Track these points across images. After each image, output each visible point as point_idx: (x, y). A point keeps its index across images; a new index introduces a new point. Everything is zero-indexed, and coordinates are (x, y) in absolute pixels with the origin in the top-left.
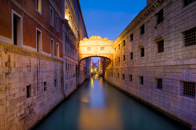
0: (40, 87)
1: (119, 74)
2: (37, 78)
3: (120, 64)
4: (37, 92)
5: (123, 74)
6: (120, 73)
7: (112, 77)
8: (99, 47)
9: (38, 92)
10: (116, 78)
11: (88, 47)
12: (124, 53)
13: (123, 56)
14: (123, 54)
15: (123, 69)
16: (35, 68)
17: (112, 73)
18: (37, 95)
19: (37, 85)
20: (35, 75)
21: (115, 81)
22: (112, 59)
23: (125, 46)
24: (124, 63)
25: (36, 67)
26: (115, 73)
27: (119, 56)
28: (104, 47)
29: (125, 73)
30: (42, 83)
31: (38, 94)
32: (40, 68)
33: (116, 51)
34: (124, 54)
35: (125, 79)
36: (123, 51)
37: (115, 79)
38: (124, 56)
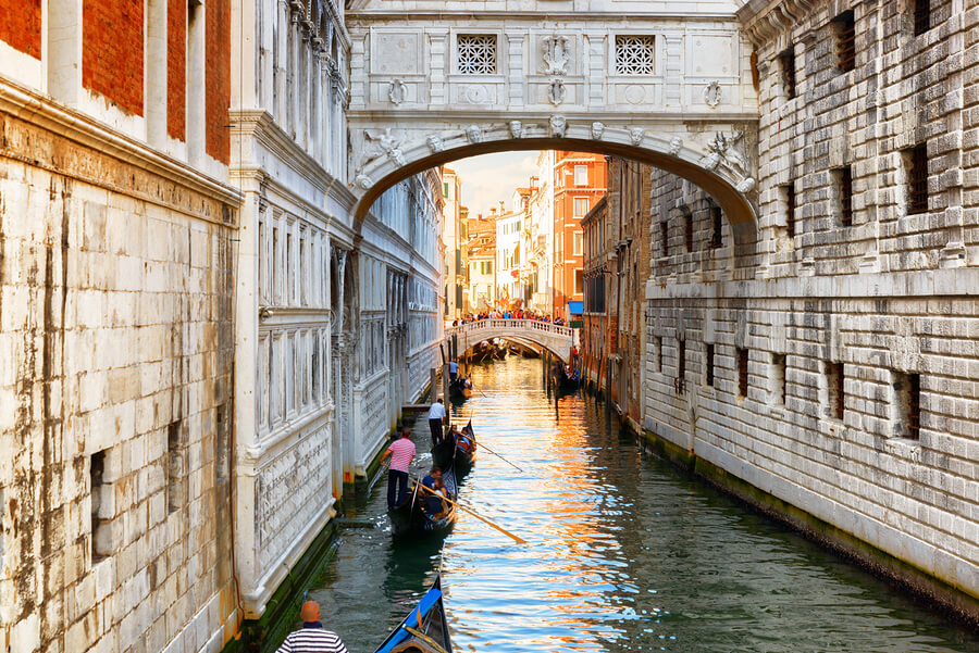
0: (60, 509)
1: (848, 369)
2: (46, 412)
3: (854, 249)
4: (39, 569)
5: (906, 366)
6: (857, 356)
7: (737, 405)
8: (598, 29)
9: (47, 566)
10: (802, 420)
11: (466, 27)
12: (912, 120)
13: (896, 159)
14: (896, 125)
15: (900, 307)
16: (32, 282)
17: (743, 355)
18: (43, 606)
19: (45, 495)
20: (29, 376)
21: (785, 457)
22: (742, 185)
23: (932, 35)
24: (913, 242)
25: (41, 277)
26: (779, 359)
27: (846, 153)
28: (650, 39)
29: (935, 363)
30: (78, 461)
31: (48, 597)
32: (65, 289)
33: (801, 88)
34: (920, 131)
35: (934, 436)
36: (893, 92)
37: (784, 429)
38: (905, 150)
